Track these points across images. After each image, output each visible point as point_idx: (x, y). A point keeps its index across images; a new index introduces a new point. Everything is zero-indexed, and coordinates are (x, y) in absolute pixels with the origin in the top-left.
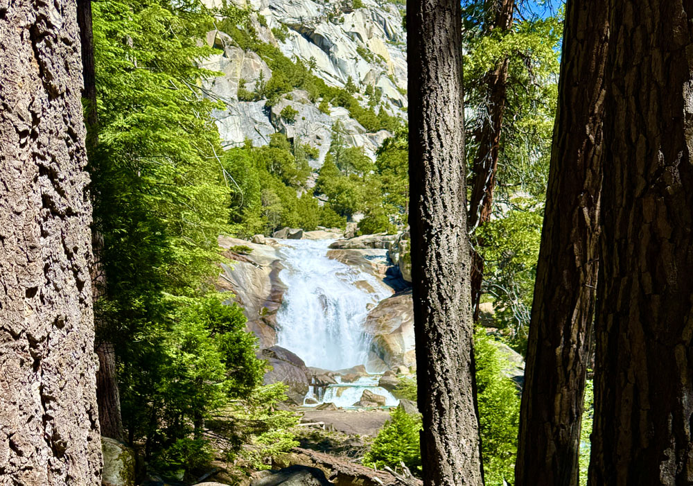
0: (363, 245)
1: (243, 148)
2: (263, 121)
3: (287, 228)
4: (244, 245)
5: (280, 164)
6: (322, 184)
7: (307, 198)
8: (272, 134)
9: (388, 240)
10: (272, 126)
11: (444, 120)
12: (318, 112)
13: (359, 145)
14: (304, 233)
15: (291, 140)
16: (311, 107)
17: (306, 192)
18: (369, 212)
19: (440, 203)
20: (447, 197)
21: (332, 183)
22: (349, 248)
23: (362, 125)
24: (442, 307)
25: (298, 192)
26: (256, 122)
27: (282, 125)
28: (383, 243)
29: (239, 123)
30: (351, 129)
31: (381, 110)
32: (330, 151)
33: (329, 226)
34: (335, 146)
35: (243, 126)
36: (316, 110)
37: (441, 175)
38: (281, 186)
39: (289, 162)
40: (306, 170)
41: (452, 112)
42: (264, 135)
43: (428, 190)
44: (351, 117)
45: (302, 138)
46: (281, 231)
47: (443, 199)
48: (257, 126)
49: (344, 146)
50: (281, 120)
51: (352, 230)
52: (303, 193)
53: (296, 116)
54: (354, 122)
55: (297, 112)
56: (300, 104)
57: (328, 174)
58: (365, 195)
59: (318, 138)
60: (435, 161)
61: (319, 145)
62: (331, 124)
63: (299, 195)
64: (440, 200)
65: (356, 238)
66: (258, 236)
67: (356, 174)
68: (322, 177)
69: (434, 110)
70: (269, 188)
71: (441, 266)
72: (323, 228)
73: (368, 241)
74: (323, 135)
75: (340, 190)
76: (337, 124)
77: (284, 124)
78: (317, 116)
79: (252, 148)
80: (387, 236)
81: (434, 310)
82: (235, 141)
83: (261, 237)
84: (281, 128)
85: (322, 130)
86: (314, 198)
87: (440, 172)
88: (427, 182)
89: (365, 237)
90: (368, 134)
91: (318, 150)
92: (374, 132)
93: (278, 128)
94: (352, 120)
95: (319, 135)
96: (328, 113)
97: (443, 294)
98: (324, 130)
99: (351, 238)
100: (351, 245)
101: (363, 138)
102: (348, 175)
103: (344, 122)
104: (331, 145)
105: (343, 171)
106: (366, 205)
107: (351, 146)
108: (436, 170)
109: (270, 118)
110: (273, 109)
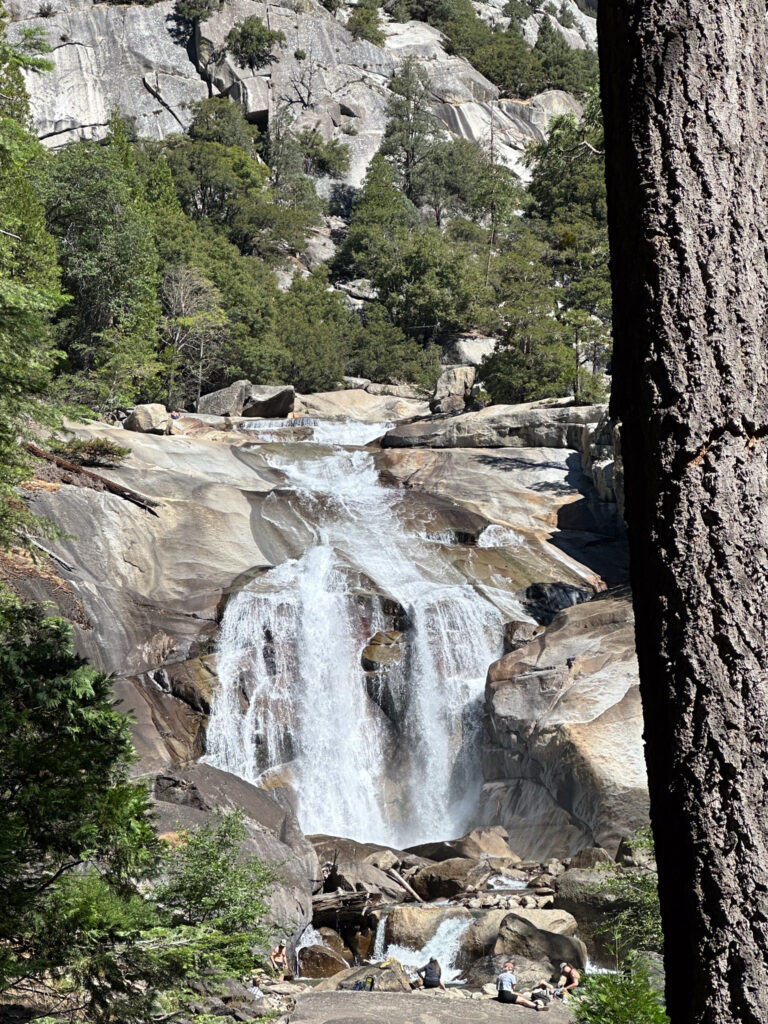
0: (495, 437)
1: (103, 143)
2: (171, 63)
3: (244, 383)
4: (101, 437)
5: (223, 190)
6: (360, 248)
7: (309, 290)
8: (198, 99)
9: (577, 418)
10: (197, 76)
11: (709, 119)
12: (348, 36)
13: (476, 134)
14: (299, 398)
15: (260, 119)
16: (324, 23)
17: (306, 274)
18: (511, 332)
19: (708, 361)
20: (728, 340)
21: (393, 245)
22: (449, 444)
23: (487, 76)
24: (733, 683)
25: (280, 273)
26: (148, 66)
27: (232, 74)
28: (560, 429)
29: (95, 69)
30: (450, 86)
31: (544, 29)
32: (384, 152)
33: (381, 376)
34: (398, 135)
35: (105, 78)
36: (338, 30)
37: (706, 276)
38: (226, 258)
39: (254, 184)
40: (308, 207)
41: (734, 97)
42: (173, 104)
43: (668, 320)
44: (449, 50)
45: (296, 110)
46: (224, 392)
47: (716, 348)
48: (150, 77)
49: (430, 138)
50: (229, 59)
51: (457, 388)
52: (297, 275)
53: (276, 46)
54: (460, 66)
55: (280, 37)
56: (289, 11)
57: (380, 220)
58: (498, 280)
59: (345, 111)
60: (688, 238)
61: (350, 132)
62: (388, 72)
63: (285, 282)
64: (710, 351)
65: (471, 415)
66: (148, 407)
67: (468, 218)
68: (358, 229)
69: (679, 89)
70: (188, 259)
71: (724, 554)
72: (360, 381)
73: (509, 423)
74: (361, 102)
75: (417, 266)
76: (406, 73)
77: (237, 70)
78: (342, 47)
79: (134, 140)
80: (572, 410)
81: (708, 692)
82: (82, 119)
83: (156, 412)
84: (227, 84)
85: (358, 88)
86: (331, 289)
87: (703, 267)
88: (666, 299)
89: (498, 410)
90: (504, 101)
91: (345, 148)
92: (524, 95)
93: (219, 84)
94: (453, 61)
95: (351, 102)
96: (378, 39)
97: (733, 641)
98: (365, 90)
99: (454, 413)
100: (455, 434)
101: (490, 113)
102: (444, 222)
103: (427, 65)
104: (387, 135)
105: (426, 209)
106: (502, 312)
107: (450, 136)
108: (692, 263)
109: (194, 57)
110: (203, 26)
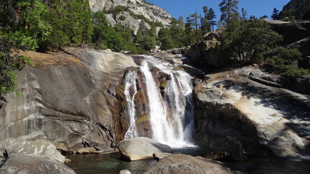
2: (112, 20)
3: (123, 50)
8: (115, 24)
9: (183, 49)
10: (115, 22)
15: (123, 26)
16: (131, 17)
26: (109, 20)
27: (120, 21)
28: (179, 51)
42: (112, 25)
51: (156, 51)
53: (125, 19)
54: (147, 23)
59: (134, 26)
62: (138, 23)
73: (170, 51)
74: (136, 26)
75: (145, 40)
78: (133, 20)
80: (181, 48)
84: (119, 23)
91: (134, 30)
93: (118, 23)
95: (134, 25)
98: (136, 24)
109: (115, 19)
110: (116, 16)
